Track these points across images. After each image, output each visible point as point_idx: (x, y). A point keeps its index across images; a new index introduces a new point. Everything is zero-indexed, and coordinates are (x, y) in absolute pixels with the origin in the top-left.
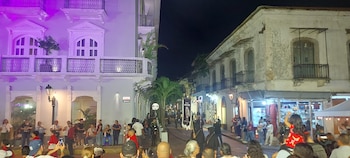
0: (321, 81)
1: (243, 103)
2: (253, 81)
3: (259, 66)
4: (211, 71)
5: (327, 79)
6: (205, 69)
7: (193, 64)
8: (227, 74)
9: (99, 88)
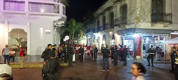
0: (167, 24)
1: (118, 37)
2: (126, 24)
3: (131, 14)
4: (97, 20)
5: (171, 22)
6: (92, 20)
7: (84, 18)
8: (107, 21)
9: (28, 23)
